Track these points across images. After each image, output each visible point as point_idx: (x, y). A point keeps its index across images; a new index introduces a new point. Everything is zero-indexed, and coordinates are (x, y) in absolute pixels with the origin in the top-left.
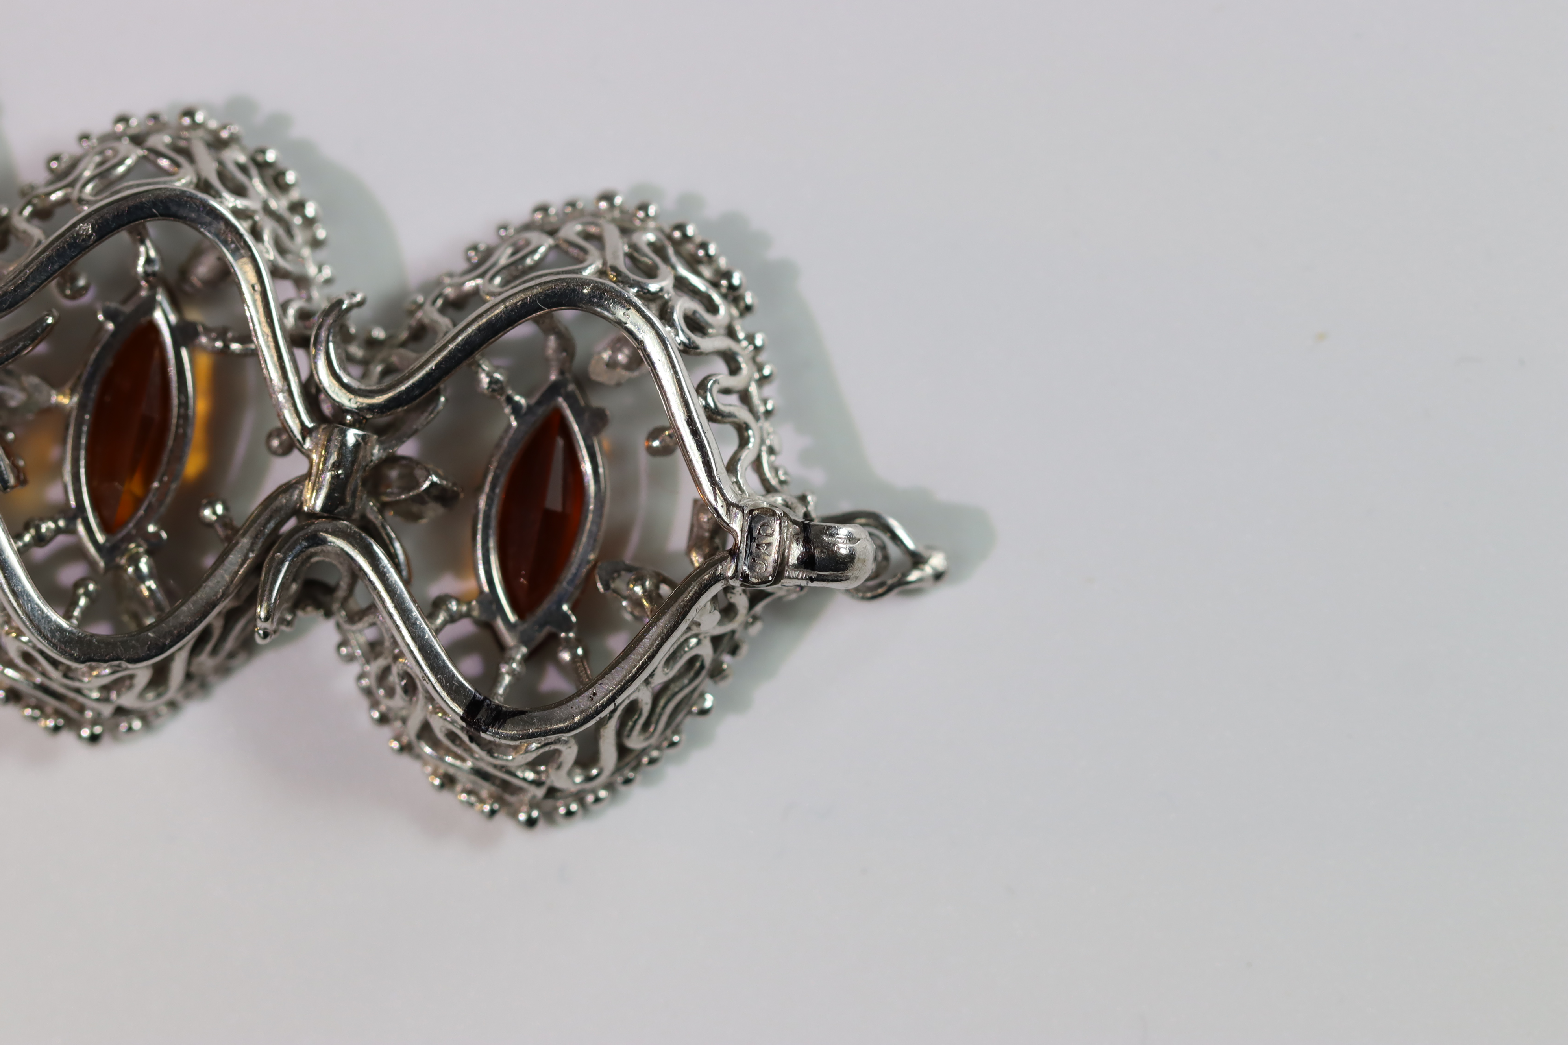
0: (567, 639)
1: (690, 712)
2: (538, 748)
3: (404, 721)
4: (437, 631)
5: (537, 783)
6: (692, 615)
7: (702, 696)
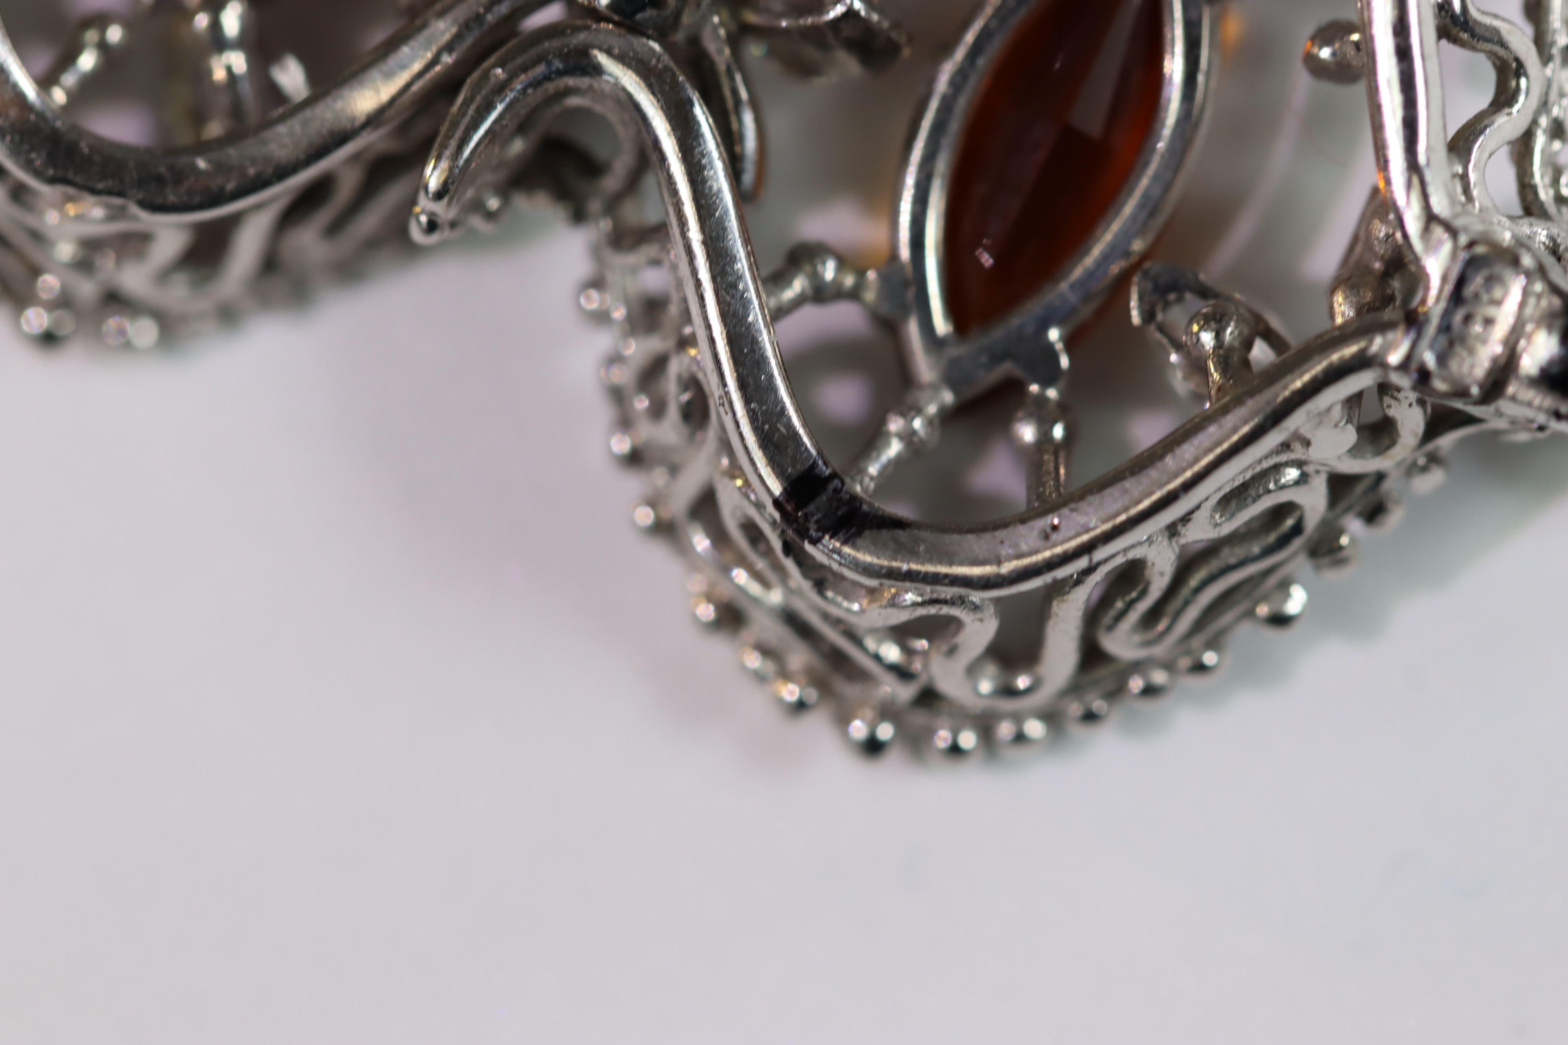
0: (1041, 399)
1: (1250, 613)
2: (915, 605)
3: (674, 470)
4: (777, 315)
5: (902, 673)
6: (1297, 421)
7: (1284, 586)
